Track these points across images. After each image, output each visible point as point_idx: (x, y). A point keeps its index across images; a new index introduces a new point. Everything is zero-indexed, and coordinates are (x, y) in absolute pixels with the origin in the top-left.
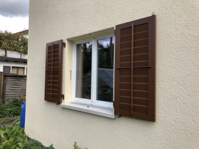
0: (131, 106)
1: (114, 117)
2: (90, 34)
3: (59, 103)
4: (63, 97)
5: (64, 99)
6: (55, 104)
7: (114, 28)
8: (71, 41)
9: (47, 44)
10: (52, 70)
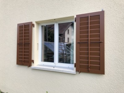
0: (88, 66)
1: (75, 73)
2: (55, 19)
3: (30, 65)
4: (33, 61)
5: (33, 63)
6: (27, 67)
7: (74, 16)
8: (38, 23)
9: (18, 24)
10: (23, 43)
